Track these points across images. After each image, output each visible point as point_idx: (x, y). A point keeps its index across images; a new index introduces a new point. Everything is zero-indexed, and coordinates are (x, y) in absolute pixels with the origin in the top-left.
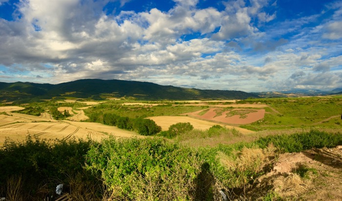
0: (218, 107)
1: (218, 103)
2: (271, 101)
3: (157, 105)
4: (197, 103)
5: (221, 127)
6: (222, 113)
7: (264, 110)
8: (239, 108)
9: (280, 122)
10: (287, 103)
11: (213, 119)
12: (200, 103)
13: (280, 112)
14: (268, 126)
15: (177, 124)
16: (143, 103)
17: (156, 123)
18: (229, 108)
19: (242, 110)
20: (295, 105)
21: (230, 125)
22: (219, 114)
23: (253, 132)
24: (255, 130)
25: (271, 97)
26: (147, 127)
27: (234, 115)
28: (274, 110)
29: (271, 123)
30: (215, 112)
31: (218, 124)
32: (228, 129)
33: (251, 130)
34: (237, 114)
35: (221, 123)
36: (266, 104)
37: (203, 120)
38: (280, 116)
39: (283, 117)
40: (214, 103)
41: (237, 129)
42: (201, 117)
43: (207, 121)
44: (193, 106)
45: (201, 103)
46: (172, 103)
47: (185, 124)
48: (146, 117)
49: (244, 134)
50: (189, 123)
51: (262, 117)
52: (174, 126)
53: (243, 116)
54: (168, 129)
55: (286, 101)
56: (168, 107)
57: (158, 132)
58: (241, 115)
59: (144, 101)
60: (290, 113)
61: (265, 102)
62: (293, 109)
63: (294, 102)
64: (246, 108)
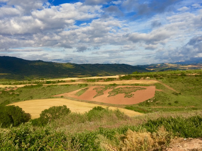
0: (98, 85)
1: (98, 80)
2: (163, 75)
3: (23, 86)
4: (74, 81)
5: (103, 109)
6: (104, 93)
7: (154, 87)
8: (124, 85)
9: (176, 102)
10: (185, 78)
11: (94, 100)
12: (77, 80)
13: (176, 89)
14: (160, 107)
15: (50, 109)
16: (3, 84)
17: (23, 110)
18: (111, 85)
19: (127, 88)
20: (197, 80)
21: (113, 106)
22: (100, 93)
23: (141, 114)
24: (144, 111)
25: (163, 71)
26: (10, 116)
27: (118, 93)
28: (167, 87)
29: (165, 104)
30: (95, 91)
31: (100, 106)
32: (111, 111)
33: (138, 111)
34: (121, 92)
35: (102, 104)
36: (157, 79)
37: (82, 101)
38: (177, 94)
39: (180, 96)
40: (94, 80)
41: (122, 110)
42: (79, 98)
43: (86, 102)
44: (69, 85)
45: (79, 81)
46: (43, 83)
47: (60, 107)
48: (9, 103)
49: (130, 116)
50: (65, 106)
51: (152, 96)
52: (46, 111)
53: (128, 95)
54: (39, 116)
55: (183, 75)
56: (38, 88)
57: (27, 120)
58: (126, 93)
59: (5, 82)
60: (190, 90)
61: (155, 76)
62: (194, 85)
63: (196, 76)
64: (132, 85)
